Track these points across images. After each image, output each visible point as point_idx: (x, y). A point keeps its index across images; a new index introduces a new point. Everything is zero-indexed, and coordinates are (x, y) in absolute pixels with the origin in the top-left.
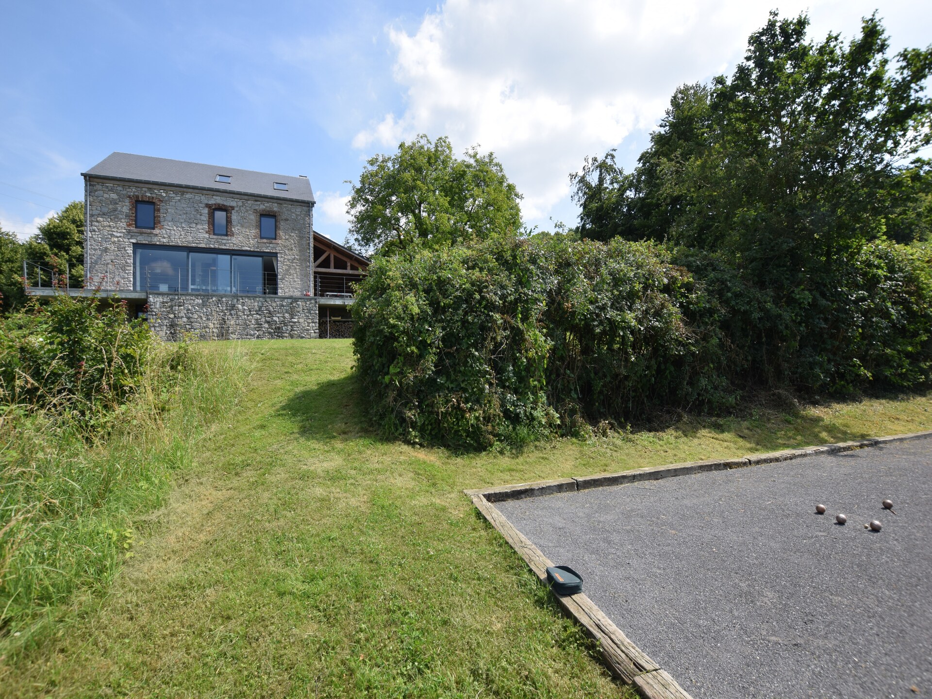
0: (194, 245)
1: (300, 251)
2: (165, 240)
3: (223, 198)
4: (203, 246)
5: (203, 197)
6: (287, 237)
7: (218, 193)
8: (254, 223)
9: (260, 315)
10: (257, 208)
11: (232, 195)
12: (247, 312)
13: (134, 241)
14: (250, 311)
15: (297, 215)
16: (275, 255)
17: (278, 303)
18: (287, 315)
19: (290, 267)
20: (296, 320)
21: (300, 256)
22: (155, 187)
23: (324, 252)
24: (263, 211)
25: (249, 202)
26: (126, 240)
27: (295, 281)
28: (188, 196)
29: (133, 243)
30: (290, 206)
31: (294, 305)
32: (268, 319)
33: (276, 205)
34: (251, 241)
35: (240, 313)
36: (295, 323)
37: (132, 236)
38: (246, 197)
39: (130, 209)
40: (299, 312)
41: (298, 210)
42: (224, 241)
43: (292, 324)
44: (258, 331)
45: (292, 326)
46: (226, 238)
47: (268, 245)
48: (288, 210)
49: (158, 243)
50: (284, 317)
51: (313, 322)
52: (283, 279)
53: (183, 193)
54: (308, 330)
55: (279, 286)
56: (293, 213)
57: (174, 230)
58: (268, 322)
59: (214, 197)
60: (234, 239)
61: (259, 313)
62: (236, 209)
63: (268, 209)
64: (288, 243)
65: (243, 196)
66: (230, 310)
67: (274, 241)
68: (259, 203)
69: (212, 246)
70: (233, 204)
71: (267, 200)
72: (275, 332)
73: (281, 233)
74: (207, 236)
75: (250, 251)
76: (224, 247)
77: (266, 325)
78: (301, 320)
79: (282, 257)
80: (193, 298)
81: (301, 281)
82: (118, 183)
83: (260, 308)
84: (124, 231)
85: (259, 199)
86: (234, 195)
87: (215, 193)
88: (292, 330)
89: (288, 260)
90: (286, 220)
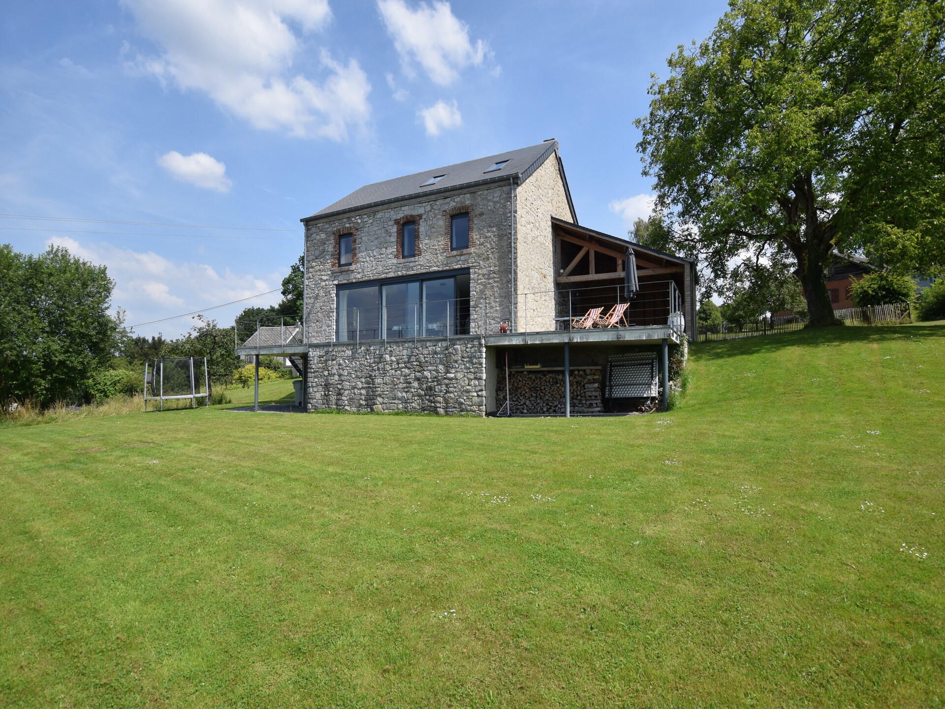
0: (383, 276)
1: (499, 259)
2: (359, 276)
3: (411, 207)
4: (391, 275)
5: (392, 213)
6: (482, 240)
7: (405, 202)
8: (443, 230)
9: (409, 368)
10: (446, 207)
11: (418, 200)
12: (395, 366)
13: (336, 282)
14: (398, 364)
15: (495, 203)
16: (466, 271)
17: (430, 349)
18: (441, 367)
19: (485, 286)
20: (452, 375)
21: (499, 266)
22: (352, 214)
23: (581, 248)
24: (453, 210)
25: (438, 203)
26: (331, 283)
27: (492, 307)
28: (379, 215)
29: (336, 285)
30: (486, 192)
31: (451, 350)
32: (418, 374)
33: (468, 196)
34: (440, 258)
35: (388, 367)
36: (451, 379)
37: (335, 277)
38: (433, 197)
39: (335, 246)
40: (456, 362)
41: (496, 194)
42: (412, 264)
43: (446, 381)
44: (406, 392)
45: (447, 385)
46: (413, 259)
47: (458, 258)
48: (483, 199)
49: (354, 281)
50: (437, 371)
51: (475, 378)
52: (476, 306)
53: (375, 213)
54: (468, 391)
55: (472, 317)
56: (489, 201)
57: (367, 262)
58: (418, 379)
59: (403, 208)
60: (421, 259)
61: (408, 365)
62: (424, 217)
63: (459, 205)
64: (483, 249)
65: (429, 197)
66: (378, 363)
67: (465, 251)
68: (449, 200)
69: (400, 274)
70: (421, 211)
71: (456, 192)
72: (426, 395)
73: (475, 236)
74: (395, 261)
75: (439, 272)
76: (411, 273)
77: (416, 384)
78: (460, 375)
79: (475, 273)
80: (344, 349)
81: (500, 305)
82: (325, 220)
83: (409, 357)
84: (329, 272)
85: (447, 194)
86: (421, 199)
87: (402, 203)
88: (447, 392)
89: (484, 275)
90: (482, 214)
